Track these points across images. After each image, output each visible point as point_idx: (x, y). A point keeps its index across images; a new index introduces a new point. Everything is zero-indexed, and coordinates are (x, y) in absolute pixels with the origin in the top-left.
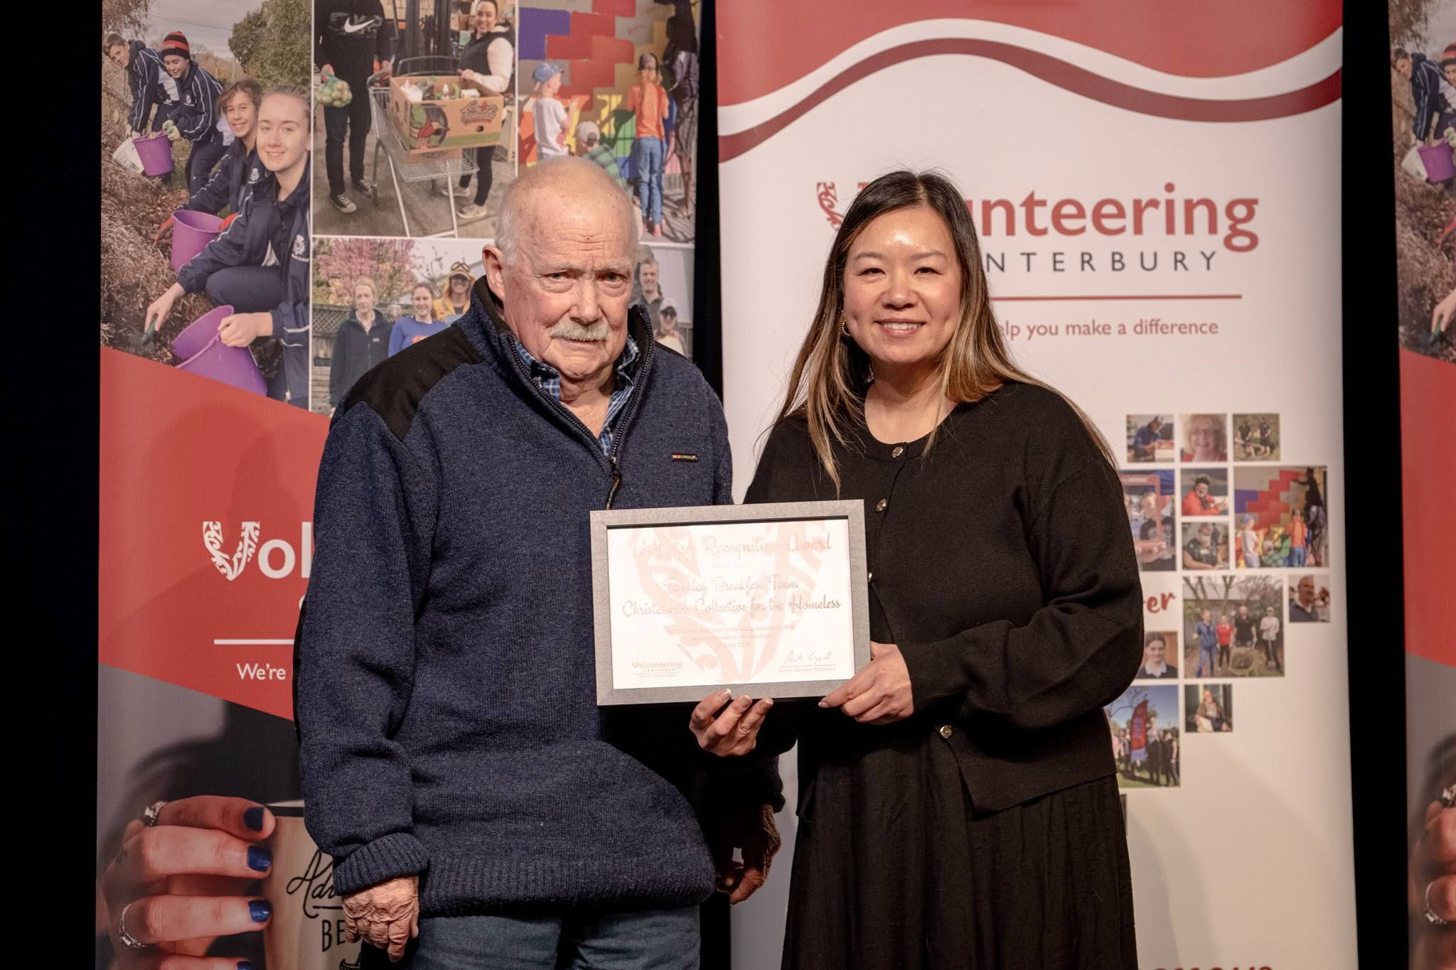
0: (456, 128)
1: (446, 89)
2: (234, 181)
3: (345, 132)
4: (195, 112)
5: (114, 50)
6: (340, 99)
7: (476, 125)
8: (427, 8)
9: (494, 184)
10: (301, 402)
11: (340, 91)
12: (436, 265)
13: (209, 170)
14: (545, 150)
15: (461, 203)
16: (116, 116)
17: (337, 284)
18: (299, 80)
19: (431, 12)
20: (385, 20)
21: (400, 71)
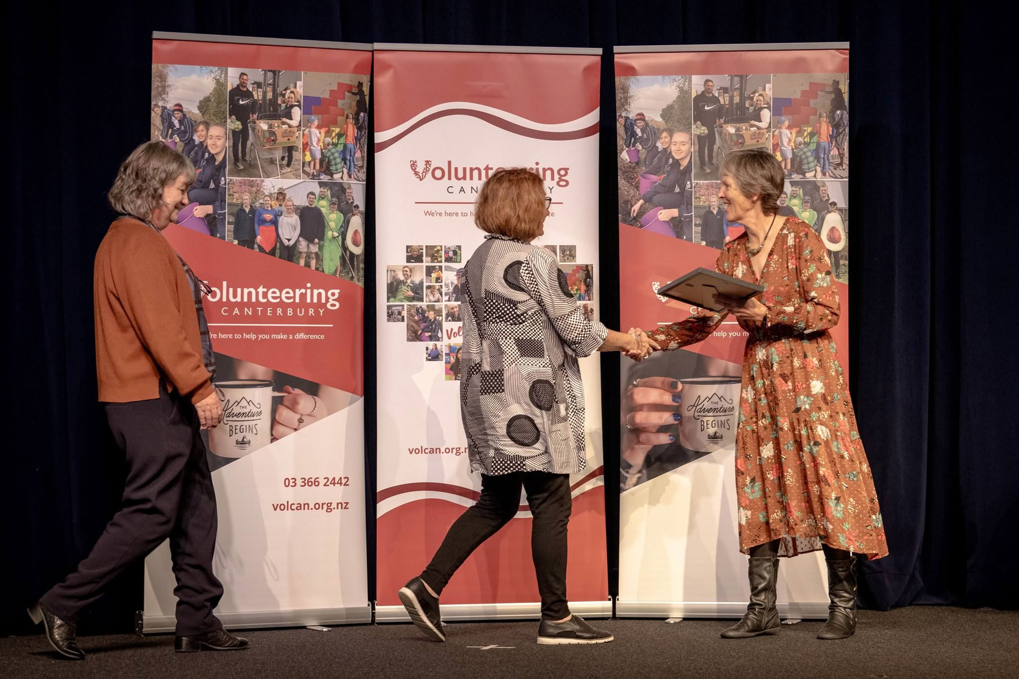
0: (280, 139)
1: (276, 125)
2: (199, 158)
3: (239, 140)
4: (185, 132)
5: (156, 109)
6: (238, 128)
7: (287, 138)
8: (270, 95)
9: (294, 160)
10: (223, 238)
11: (238, 125)
12: (272, 188)
13: (190, 153)
14: (312, 148)
15: (281, 166)
16: (156, 133)
17: (236, 195)
18: (223, 121)
19: (271, 97)
20: (254, 100)
21: (259, 118)
